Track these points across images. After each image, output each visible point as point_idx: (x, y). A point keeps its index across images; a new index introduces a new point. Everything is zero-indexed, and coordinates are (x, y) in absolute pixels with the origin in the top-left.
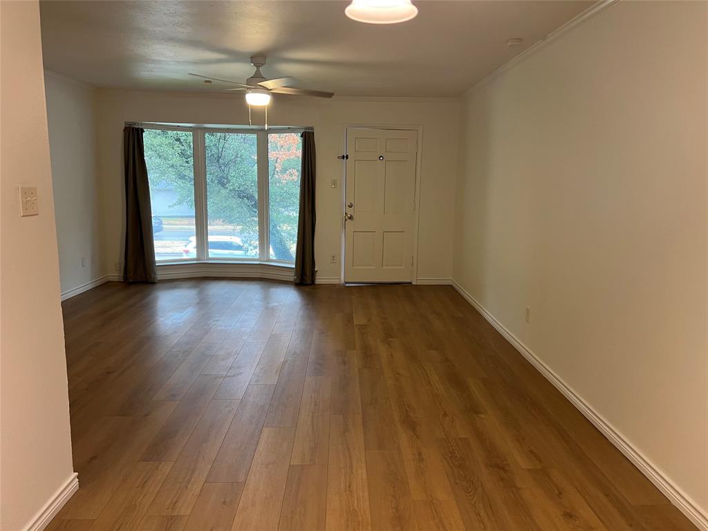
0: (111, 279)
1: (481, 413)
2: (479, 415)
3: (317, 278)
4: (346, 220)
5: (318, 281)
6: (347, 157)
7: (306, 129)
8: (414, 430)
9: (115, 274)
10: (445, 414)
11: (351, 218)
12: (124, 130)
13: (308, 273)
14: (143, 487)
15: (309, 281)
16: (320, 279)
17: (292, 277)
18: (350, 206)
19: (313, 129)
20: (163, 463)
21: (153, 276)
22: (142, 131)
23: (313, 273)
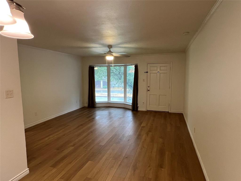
0: (85, 106)
1: (163, 168)
2: (162, 169)
3: (138, 108)
4: (147, 91)
5: (139, 110)
6: (148, 72)
7: (136, 64)
8: (134, 171)
9: (86, 105)
10: (149, 166)
11: (149, 90)
12: (89, 67)
13: (135, 107)
14: (44, 176)
15: (136, 110)
16: (140, 109)
17: (131, 108)
18: (149, 87)
19: (137, 64)
20: (55, 168)
21: (95, 106)
22: (94, 67)
23: (137, 107)
